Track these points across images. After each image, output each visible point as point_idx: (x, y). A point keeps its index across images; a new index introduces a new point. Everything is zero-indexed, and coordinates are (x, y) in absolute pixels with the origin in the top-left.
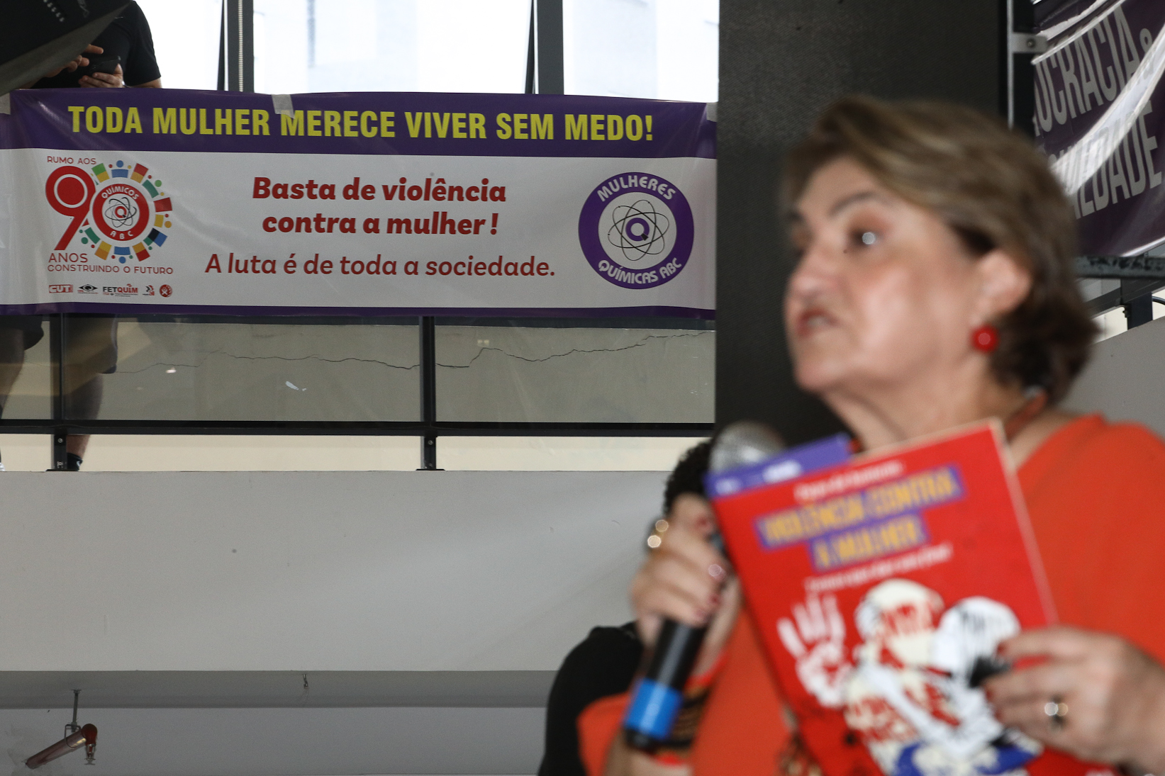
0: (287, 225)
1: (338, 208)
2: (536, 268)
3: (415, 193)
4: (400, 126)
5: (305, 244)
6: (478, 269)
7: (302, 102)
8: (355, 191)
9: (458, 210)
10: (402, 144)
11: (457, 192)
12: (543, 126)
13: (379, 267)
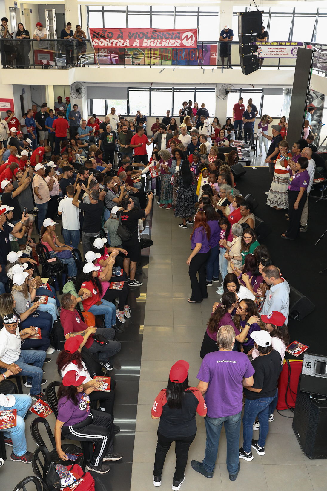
0: (270, 51)
2: (288, 54)
3: (280, 49)
4: (279, 44)
5: (271, 53)
6: (283, 54)
7: (272, 42)
8: (275, 49)
9: (282, 50)
10: (279, 45)
12: (289, 44)
13: (277, 54)
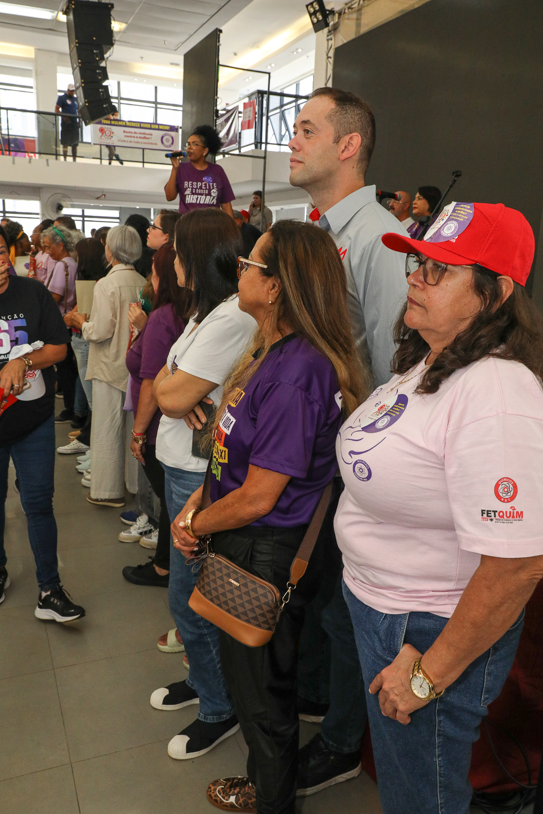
0: (127, 136)
1: (133, 135)
2: (156, 144)
3: (142, 134)
4: (140, 125)
5: (129, 139)
6: (149, 143)
7: (129, 121)
8: (135, 133)
9: (147, 136)
10: (140, 127)
11: (147, 134)
12: (157, 127)
13: (138, 142)
